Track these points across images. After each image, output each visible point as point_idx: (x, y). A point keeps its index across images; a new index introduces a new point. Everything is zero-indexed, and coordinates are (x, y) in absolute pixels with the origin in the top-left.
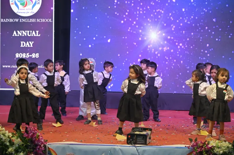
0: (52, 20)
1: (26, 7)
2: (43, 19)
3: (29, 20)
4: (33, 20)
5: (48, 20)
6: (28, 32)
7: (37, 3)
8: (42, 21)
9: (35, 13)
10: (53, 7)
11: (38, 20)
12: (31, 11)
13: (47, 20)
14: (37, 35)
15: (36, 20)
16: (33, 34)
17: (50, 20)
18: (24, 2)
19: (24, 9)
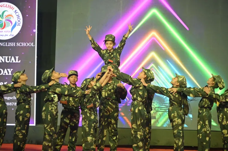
0: (34, 44)
1: (5, 29)
2: (24, 43)
3: (8, 44)
4: (12, 44)
5: (30, 44)
6: (7, 57)
7: (17, 24)
8: (23, 45)
9: (14, 36)
10: (35, 29)
11: (18, 44)
12: (10, 33)
13: (28, 44)
14: (17, 61)
15: (16, 44)
16: (12, 60)
17: (32, 44)
18: (3, 23)
19: (2, 31)
